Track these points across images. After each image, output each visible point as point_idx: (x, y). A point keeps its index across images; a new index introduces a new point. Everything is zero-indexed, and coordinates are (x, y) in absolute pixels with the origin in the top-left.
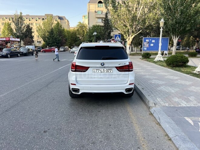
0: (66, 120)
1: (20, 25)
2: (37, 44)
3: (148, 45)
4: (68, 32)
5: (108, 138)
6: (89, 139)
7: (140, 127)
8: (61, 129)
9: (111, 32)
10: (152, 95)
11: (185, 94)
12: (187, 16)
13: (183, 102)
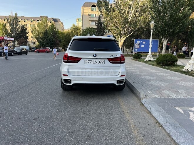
0: (57, 109)
1: (15, 26)
2: (32, 45)
3: (139, 46)
4: (62, 34)
5: (99, 125)
6: (79, 126)
7: (131, 115)
8: (51, 117)
9: (104, 34)
10: (143, 88)
11: (174, 88)
12: (176, 19)
13: (173, 94)
